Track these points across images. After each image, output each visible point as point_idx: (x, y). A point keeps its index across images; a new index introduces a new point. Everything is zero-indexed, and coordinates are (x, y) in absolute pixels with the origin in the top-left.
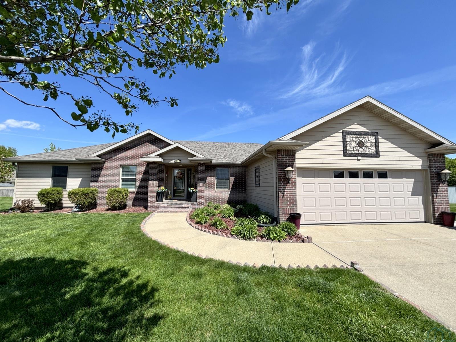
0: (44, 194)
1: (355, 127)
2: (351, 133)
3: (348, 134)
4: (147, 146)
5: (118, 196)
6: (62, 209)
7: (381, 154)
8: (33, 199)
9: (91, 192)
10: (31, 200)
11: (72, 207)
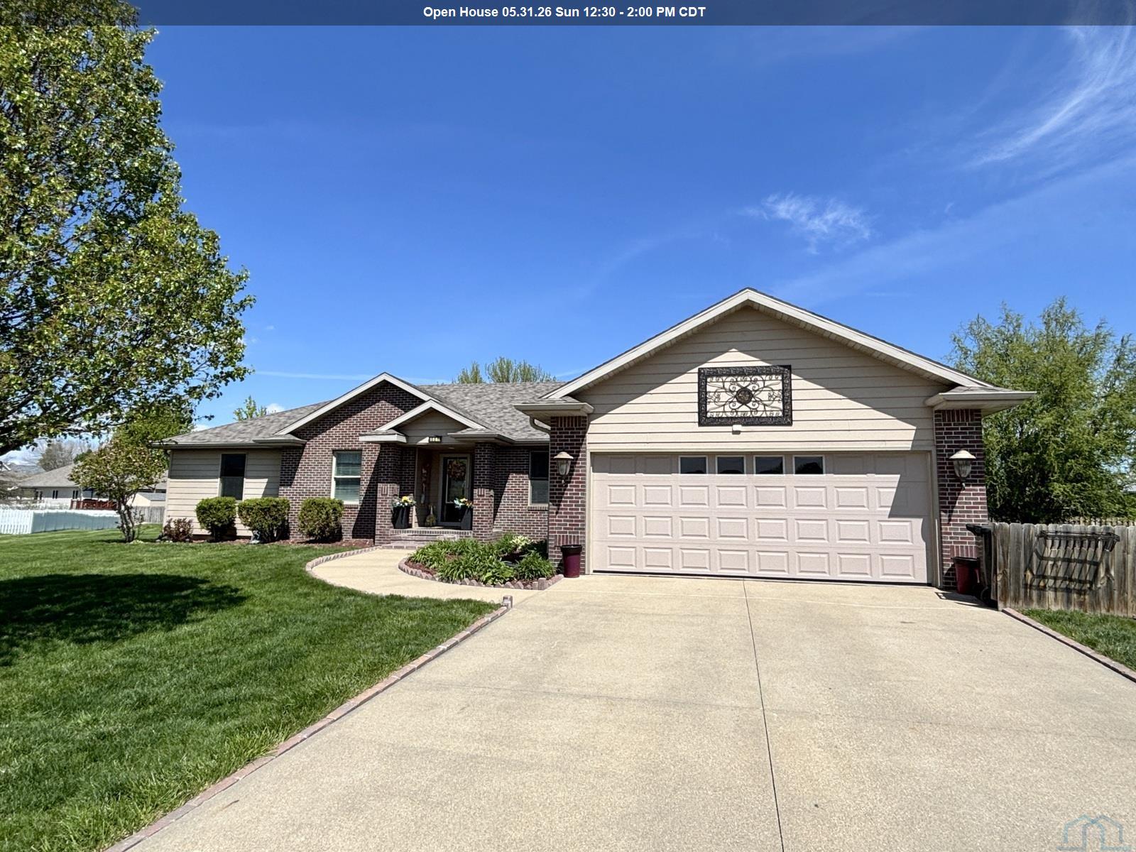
0: (204, 509)
1: (733, 358)
2: (717, 373)
3: (711, 376)
4: (383, 406)
5: (318, 514)
6: (234, 540)
7: (795, 416)
8: (190, 518)
9: (273, 506)
10: (187, 520)
11: (249, 538)
